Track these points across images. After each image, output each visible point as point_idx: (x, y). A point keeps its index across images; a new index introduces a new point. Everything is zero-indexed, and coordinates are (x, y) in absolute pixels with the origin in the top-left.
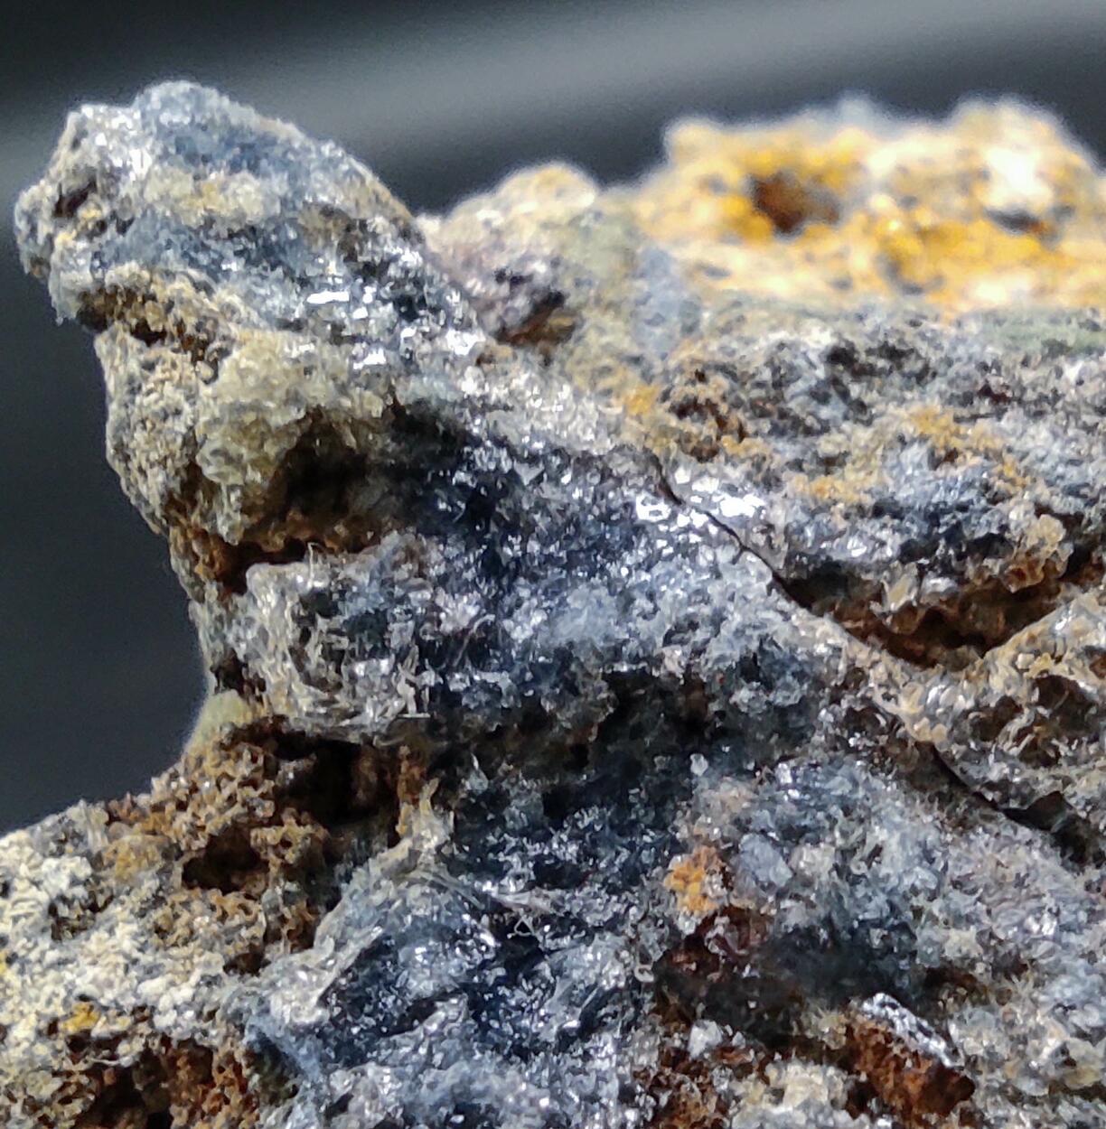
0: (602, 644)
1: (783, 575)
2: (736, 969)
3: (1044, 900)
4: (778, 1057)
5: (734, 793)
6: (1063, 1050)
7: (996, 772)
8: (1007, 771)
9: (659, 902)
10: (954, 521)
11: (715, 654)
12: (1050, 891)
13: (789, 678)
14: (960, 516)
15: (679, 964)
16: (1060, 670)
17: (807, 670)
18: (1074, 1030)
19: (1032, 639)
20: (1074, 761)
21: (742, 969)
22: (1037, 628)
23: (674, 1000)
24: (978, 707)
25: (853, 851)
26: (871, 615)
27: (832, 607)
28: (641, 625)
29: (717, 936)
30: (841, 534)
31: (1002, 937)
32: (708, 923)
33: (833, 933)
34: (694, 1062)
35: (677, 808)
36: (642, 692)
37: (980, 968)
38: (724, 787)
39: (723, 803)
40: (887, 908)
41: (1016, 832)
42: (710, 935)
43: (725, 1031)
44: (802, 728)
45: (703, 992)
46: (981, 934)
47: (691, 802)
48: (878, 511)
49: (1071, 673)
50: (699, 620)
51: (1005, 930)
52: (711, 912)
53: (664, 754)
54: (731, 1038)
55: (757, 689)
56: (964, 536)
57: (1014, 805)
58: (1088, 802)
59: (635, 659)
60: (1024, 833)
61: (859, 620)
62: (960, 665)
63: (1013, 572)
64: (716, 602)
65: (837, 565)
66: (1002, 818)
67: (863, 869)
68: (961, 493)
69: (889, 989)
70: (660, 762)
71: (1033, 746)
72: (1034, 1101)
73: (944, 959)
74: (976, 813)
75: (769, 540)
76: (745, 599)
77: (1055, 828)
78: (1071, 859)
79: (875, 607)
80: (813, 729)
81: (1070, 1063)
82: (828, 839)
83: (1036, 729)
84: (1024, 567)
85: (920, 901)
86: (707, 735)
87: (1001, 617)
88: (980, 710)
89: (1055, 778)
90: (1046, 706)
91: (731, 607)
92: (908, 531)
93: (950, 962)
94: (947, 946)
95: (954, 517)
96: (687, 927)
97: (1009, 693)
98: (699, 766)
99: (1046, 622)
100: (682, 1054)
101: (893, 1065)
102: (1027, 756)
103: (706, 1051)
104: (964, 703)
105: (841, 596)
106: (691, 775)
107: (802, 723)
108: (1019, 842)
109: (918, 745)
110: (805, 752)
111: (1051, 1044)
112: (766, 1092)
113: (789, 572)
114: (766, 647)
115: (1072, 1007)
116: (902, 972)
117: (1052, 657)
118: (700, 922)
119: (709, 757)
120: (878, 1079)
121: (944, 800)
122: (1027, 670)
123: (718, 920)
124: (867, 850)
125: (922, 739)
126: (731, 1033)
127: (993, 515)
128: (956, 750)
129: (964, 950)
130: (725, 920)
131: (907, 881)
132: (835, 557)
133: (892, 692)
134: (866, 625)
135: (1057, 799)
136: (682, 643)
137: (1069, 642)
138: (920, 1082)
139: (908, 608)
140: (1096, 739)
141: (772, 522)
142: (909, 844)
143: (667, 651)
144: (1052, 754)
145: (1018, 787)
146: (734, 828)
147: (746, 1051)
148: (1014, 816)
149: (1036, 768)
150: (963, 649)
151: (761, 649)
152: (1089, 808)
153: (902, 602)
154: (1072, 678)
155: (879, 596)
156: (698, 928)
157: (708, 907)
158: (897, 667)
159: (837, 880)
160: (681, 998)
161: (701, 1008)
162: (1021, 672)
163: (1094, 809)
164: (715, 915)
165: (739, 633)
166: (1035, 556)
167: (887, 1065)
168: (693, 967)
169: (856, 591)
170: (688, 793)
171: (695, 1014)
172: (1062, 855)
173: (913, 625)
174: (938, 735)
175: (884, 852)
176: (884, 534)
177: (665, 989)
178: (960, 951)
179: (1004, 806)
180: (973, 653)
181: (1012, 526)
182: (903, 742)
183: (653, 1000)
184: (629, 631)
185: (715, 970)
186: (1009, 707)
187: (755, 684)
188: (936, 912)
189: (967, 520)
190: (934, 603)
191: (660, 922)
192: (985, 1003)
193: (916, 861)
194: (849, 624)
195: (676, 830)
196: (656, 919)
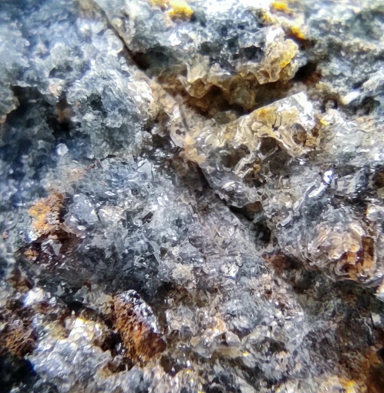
0: (11, 67)
1: (131, 48)
2: (57, 264)
3: (236, 258)
4: (73, 313)
5: (75, 170)
6: (223, 336)
7: (228, 185)
8: (234, 185)
9: (23, 221)
10: (235, 35)
11: (77, 89)
12: (241, 254)
13: (116, 113)
14: (239, 31)
15: (27, 256)
16: (275, 135)
17: (129, 110)
18: (232, 328)
19: (263, 114)
20: (272, 187)
21: (60, 264)
22: (267, 108)
23: (24, 275)
24: (227, 146)
25: (135, 214)
26: (179, 83)
27: (158, 73)
28: (37, 61)
29: (48, 245)
30: (168, 29)
31: (207, 272)
32: (44, 237)
33: (114, 255)
34: (25, 309)
35: (47, 171)
36: (34, 101)
37: (190, 287)
38: (72, 165)
39: (68, 174)
40: (147, 247)
41: (232, 219)
42: (45, 243)
43: (46, 295)
44: (122, 142)
45: (38, 273)
46: (195, 269)
47: (55, 170)
48: (193, 19)
49: (281, 137)
50: (72, 66)
51: (210, 268)
52: (47, 232)
53: (44, 139)
54: (49, 299)
55: (99, 114)
56: (238, 46)
57: (234, 204)
58: (273, 211)
59: (32, 81)
60: (236, 220)
61: (172, 84)
62: (224, 121)
63: (262, 72)
64: (86, 56)
65: (163, 48)
66: (227, 210)
67: (139, 223)
68: (243, 17)
69: (138, 288)
70: (41, 143)
71: (252, 175)
72: (203, 361)
73: (171, 278)
74: (214, 205)
75: (124, 24)
76: (102, 60)
77: (255, 221)
78: (261, 239)
79: (181, 78)
80: (128, 143)
81: (225, 343)
82: (121, 205)
83: (255, 165)
84: (269, 71)
85: (167, 245)
86: (71, 134)
87: (253, 98)
88: (228, 149)
89: (259, 194)
90: (264, 154)
91: (93, 62)
92: (205, 36)
93: (174, 280)
94: (175, 271)
95: (235, 32)
96: (33, 237)
97: (245, 143)
98: (62, 150)
99: (274, 106)
100: (19, 304)
101: (130, 327)
102: (248, 179)
103: (34, 304)
104: (218, 143)
105: (164, 67)
106: (56, 154)
107: (122, 138)
108: (232, 224)
109: (189, 163)
110: (121, 156)
111: (217, 332)
112: (62, 331)
113: (135, 47)
114: (106, 92)
115: (234, 316)
116: (147, 280)
117: (273, 126)
118: (40, 235)
119: (70, 147)
120: (123, 333)
121: (199, 194)
122: (257, 132)
123: (50, 236)
124: (144, 214)
125: (192, 160)
126: (49, 297)
127: (258, 34)
128: (209, 169)
129: (183, 275)
130: (55, 237)
131: (162, 234)
132: (162, 43)
133: (182, 130)
134: (176, 88)
135: (258, 206)
136: (61, 77)
137: (284, 120)
138: (140, 338)
139: (200, 83)
140: (287, 177)
141: (128, 12)
142: (168, 215)
143: (51, 81)
144: (262, 181)
145: (240, 195)
146: (72, 189)
147: (55, 307)
148: (234, 210)
149: (251, 186)
150: (228, 112)
151: (104, 93)
152: (273, 214)
153: (196, 78)
154: (281, 140)
155: (184, 73)
156: (38, 239)
157: (46, 229)
158: (190, 115)
159: (122, 227)
160: (28, 274)
161: (36, 281)
162: (253, 132)
163: (276, 215)
164: (49, 233)
165: (94, 80)
166: (277, 64)
167: (127, 327)
168: (34, 258)
169: (172, 66)
170: (54, 164)
171: (34, 284)
172: (257, 236)
173: (201, 93)
174: (201, 159)
175: (153, 217)
176: (192, 35)
177: (20, 268)
178: (181, 275)
179: (230, 204)
180: (233, 115)
181: (266, 44)
182: (181, 159)
183: (12, 273)
184: (30, 63)
185: (46, 262)
186: (244, 150)
187: (97, 112)
188: (174, 253)
189: (242, 34)
190: (215, 82)
191: (21, 232)
192: (190, 305)
193: (169, 225)
194: (166, 86)
195: (45, 183)
196: (19, 230)
